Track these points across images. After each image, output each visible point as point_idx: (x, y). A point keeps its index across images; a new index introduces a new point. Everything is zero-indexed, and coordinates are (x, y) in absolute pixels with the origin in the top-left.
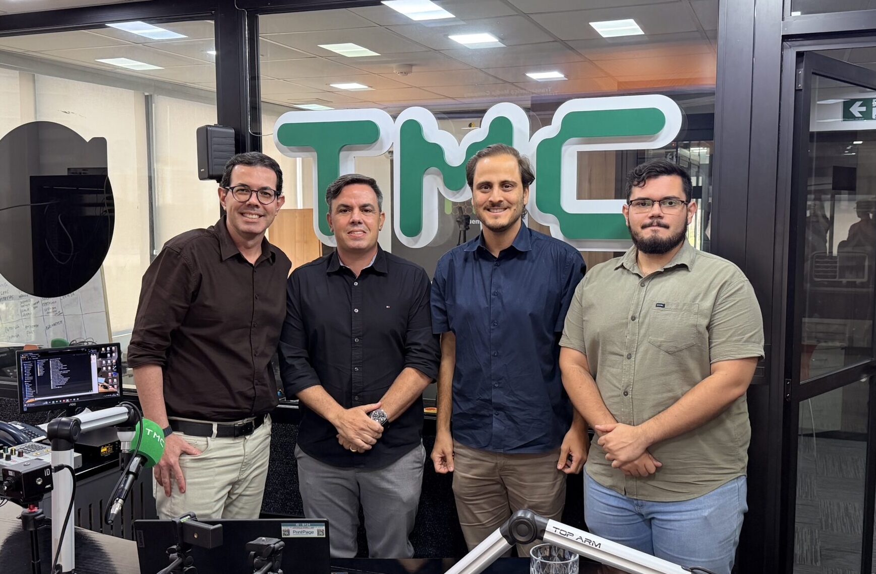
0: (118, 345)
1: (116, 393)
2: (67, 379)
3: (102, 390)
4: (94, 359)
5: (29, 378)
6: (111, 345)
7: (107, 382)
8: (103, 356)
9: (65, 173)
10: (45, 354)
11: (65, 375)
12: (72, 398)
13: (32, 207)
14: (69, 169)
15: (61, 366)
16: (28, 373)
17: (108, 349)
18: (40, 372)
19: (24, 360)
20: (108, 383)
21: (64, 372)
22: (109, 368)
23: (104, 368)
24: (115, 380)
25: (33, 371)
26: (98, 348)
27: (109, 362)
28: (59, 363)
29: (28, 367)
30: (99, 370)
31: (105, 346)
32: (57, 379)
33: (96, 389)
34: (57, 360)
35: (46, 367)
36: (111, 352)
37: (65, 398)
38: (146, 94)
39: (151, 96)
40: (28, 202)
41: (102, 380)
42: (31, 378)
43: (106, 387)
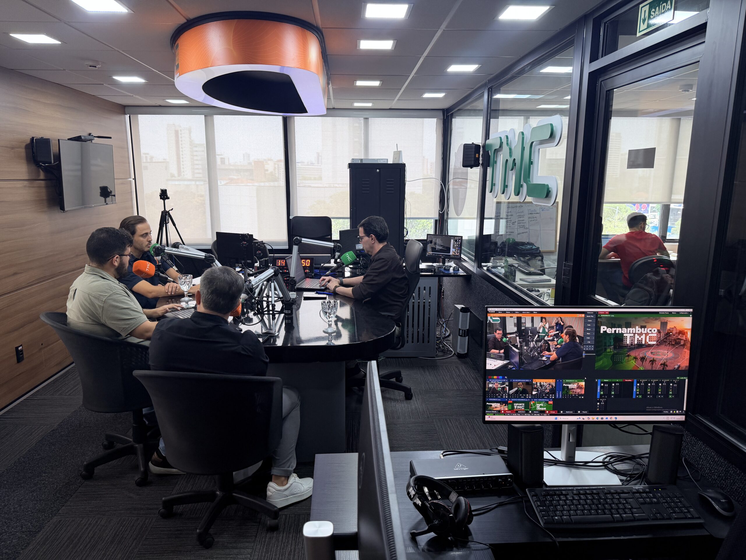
1: (458, 256)
3: (453, 254)
4: (452, 241)
8: (456, 241)
12: (443, 255)
17: (458, 238)
20: (456, 251)
22: (457, 246)
23: (455, 245)
24: (459, 251)
26: (454, 237)
27: (457, 243)
28: (440, 241)
31: (457, 236)
33: (451, 253)
37: (440, 254)
41: (454, 250)
43: (455, 253)
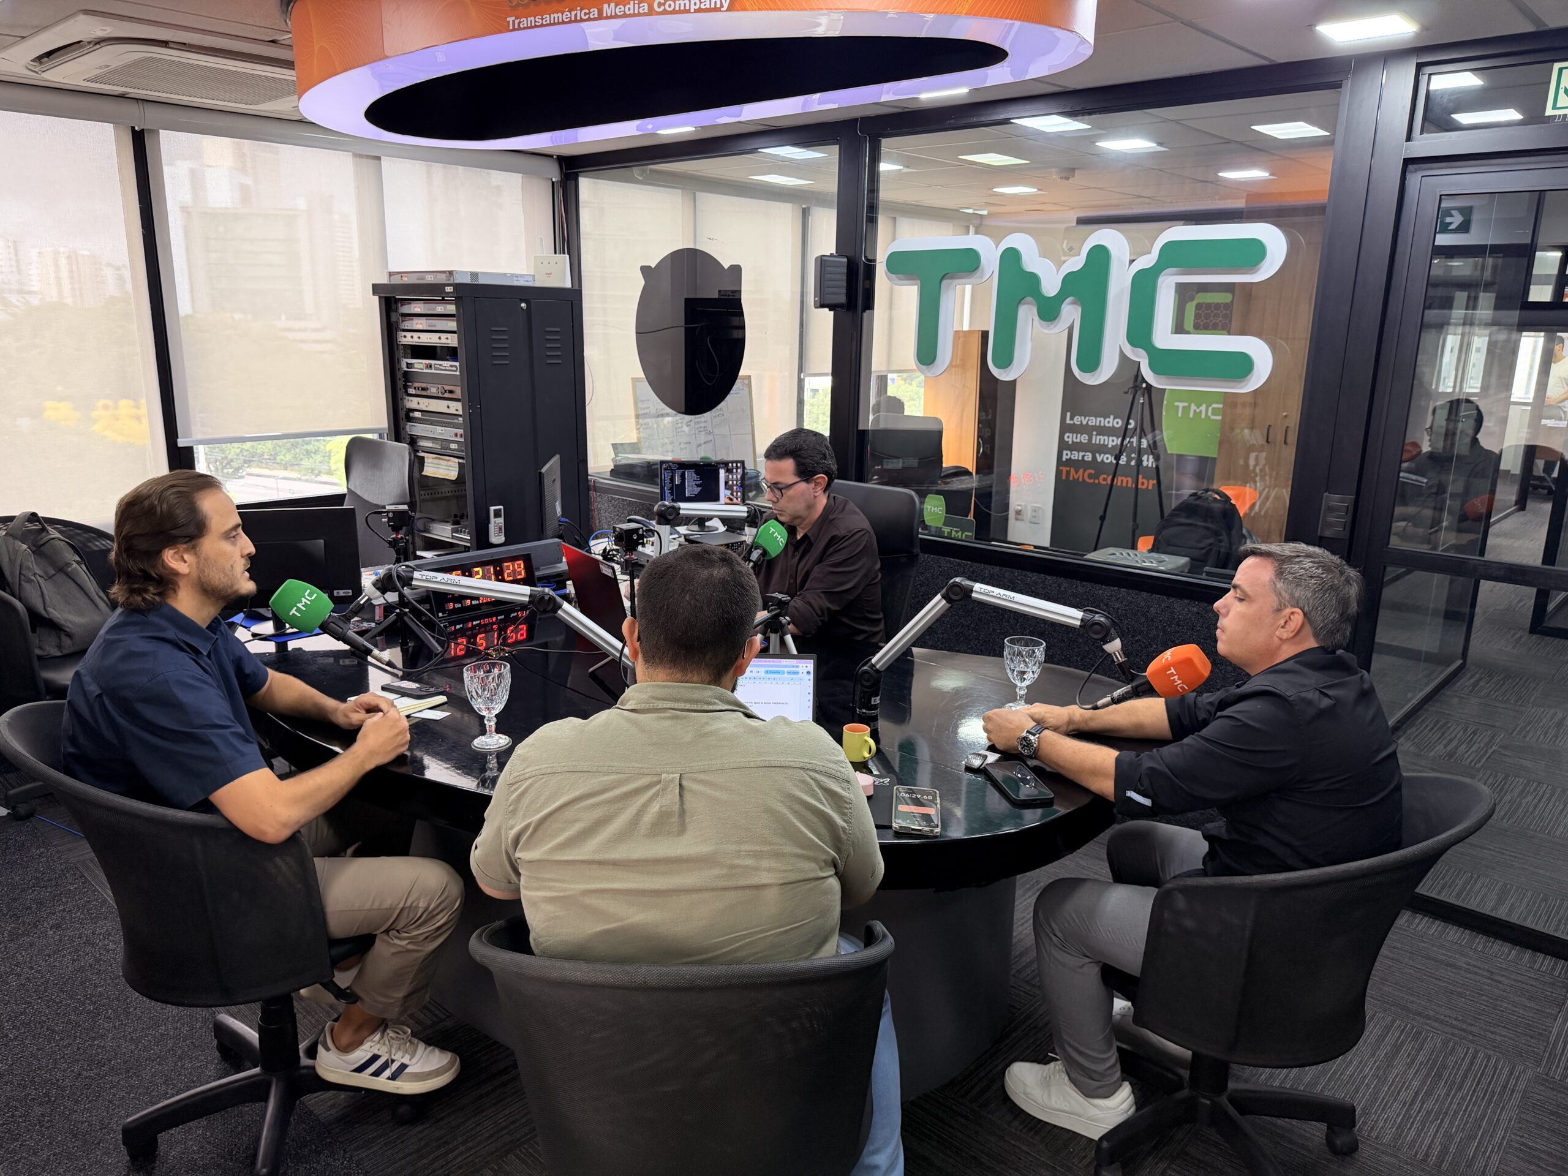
0: (743, 462)
2: (699, 489)
3: (728, 501)
4: (722, 472)
5: (668, 486)
6: (737, 462)
7: (732, 494)
8: (729, 471)
9: (716, 296)
10: (683, 466)
11: (698, 485)
13: (686, 329)
14: (720, 291)
15: (695, 477)
16: (667, 481)
17: (735, 465)
18: (677, 481)
19: (665, 469)
21: (698, 483)
22: (735, 482)
23: (731, 483)
25: (672, 480)
26: (725, 464)
27: (735, 476)
28: (694, 475)
29: (667, 476)
30: (726, 483)
31: (732, 462)
32: (691, 487)
33: (723, 500)
34: (692, 471)
35: (683, 476)
36: (737, 468)
38: (804, 206)
39: (809, 208)
40: (683, 324)
41: (728, 492)
42: (670, 485)
43: (731, 499)
